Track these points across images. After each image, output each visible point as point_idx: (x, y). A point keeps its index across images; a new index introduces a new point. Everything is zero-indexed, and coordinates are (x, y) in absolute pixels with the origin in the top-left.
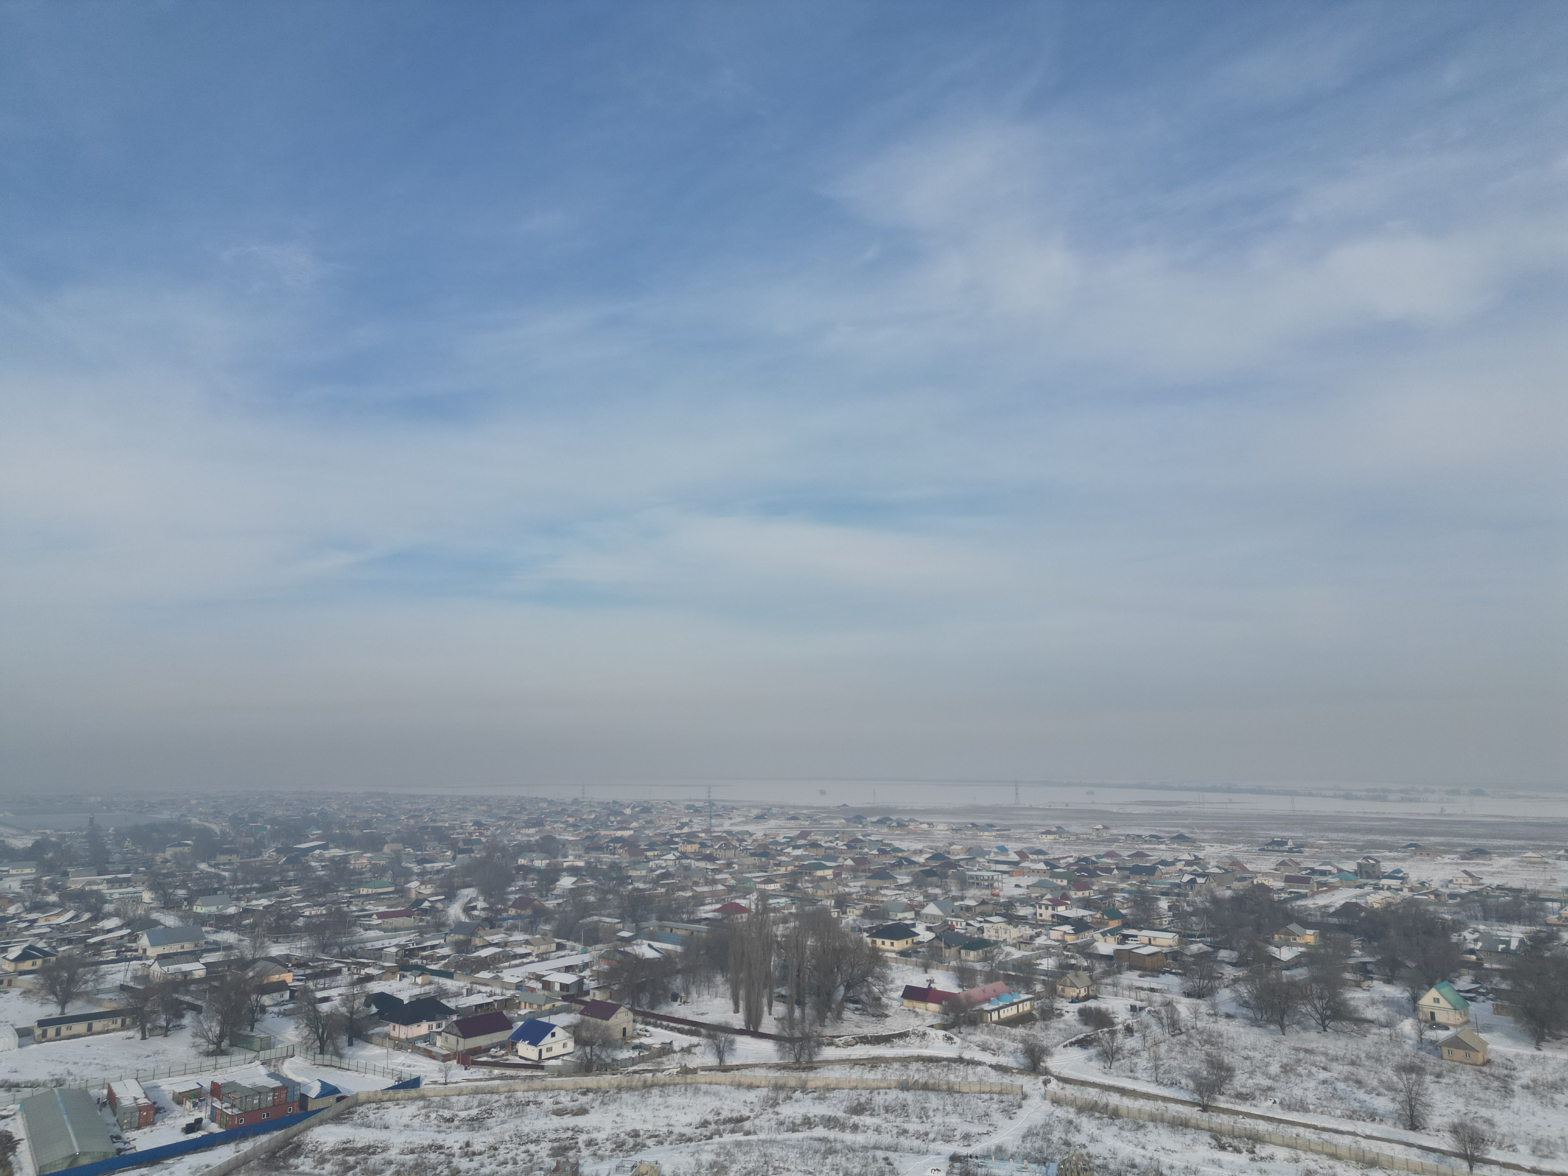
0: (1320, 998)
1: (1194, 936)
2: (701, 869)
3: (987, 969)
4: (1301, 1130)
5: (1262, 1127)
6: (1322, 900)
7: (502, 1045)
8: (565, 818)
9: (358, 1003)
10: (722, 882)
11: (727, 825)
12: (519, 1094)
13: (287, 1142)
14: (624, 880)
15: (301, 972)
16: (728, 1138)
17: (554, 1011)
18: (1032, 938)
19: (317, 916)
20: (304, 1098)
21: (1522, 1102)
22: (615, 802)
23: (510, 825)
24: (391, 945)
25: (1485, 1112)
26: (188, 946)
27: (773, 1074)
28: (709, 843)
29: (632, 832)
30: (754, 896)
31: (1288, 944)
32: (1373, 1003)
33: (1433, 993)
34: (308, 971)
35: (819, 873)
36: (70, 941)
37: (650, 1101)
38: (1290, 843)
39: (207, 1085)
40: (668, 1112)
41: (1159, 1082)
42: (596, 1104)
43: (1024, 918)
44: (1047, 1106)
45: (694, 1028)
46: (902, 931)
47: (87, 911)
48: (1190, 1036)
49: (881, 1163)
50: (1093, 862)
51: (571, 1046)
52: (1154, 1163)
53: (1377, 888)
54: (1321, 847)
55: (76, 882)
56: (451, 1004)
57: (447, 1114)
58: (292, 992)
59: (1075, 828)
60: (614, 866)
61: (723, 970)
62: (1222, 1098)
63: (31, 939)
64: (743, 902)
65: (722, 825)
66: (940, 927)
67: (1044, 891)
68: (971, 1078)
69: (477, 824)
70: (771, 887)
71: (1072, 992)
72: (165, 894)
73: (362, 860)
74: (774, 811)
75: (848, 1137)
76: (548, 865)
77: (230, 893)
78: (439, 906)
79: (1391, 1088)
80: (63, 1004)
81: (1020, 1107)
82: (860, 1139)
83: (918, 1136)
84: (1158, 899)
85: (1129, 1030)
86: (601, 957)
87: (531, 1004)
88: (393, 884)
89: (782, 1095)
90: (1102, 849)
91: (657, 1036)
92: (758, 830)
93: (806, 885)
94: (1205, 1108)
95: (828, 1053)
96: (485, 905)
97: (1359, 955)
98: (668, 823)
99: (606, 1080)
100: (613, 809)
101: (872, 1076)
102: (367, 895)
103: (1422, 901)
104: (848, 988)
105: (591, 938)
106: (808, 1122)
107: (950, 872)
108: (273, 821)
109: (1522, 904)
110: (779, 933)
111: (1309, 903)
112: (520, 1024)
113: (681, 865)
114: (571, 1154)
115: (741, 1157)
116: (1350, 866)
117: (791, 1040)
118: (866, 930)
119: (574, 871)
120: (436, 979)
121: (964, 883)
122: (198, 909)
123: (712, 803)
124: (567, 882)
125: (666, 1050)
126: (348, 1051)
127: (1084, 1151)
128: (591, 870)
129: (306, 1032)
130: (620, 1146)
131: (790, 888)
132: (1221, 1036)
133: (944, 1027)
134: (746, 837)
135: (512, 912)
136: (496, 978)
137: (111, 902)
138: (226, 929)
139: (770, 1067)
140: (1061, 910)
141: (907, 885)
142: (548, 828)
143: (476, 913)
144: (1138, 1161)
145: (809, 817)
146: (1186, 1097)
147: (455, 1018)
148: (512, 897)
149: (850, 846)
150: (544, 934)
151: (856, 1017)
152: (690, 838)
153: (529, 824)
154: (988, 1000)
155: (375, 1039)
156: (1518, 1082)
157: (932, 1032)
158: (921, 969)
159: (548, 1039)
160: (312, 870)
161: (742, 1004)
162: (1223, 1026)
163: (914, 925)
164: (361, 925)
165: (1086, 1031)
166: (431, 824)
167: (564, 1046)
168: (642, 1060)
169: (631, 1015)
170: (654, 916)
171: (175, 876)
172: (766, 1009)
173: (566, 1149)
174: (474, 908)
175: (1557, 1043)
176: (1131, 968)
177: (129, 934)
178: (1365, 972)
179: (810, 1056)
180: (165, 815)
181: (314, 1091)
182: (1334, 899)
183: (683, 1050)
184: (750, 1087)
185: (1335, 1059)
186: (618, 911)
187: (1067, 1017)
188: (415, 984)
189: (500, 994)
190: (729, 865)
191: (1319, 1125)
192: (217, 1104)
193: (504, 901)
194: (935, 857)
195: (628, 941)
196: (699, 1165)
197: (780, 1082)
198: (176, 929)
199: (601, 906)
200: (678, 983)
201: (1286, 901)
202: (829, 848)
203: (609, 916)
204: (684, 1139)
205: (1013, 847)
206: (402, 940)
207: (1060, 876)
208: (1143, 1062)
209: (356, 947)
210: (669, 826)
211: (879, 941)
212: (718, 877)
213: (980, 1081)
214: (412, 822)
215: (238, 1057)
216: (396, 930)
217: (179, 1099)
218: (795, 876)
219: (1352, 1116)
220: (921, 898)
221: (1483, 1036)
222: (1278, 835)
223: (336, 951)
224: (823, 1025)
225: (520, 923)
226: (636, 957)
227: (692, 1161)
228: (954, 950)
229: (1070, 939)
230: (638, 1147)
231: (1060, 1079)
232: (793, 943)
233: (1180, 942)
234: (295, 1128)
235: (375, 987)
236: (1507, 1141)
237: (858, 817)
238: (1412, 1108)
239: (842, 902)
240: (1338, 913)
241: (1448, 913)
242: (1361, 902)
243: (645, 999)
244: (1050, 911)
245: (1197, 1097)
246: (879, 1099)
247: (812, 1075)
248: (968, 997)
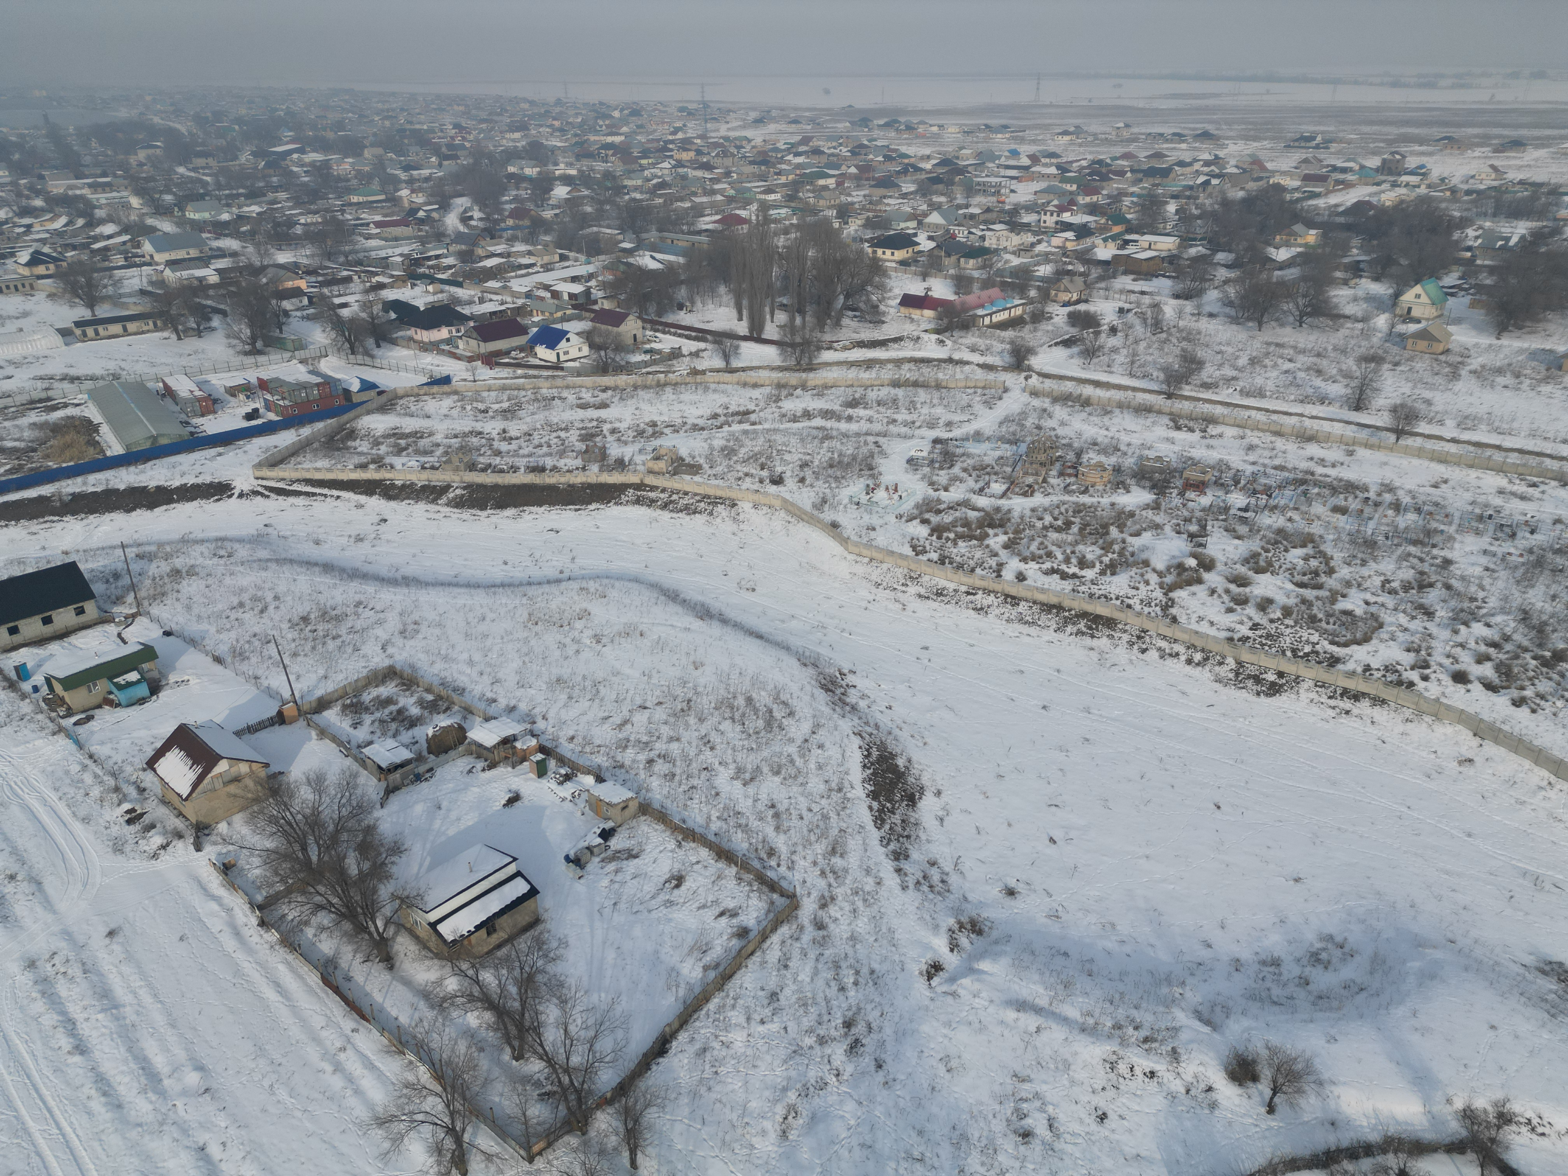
0: (1304, 296)
1: (1195, 240)
2: (698, 179)
3: (984, 276)
4: (1253, 413)
5: (1219, 410)
6: (1333, 200)
7: (521, 349)
8: (550, 122)
9: (377, 309)
10: (721, 192)
11: (723, 130)
12: (544, 391)
13: (341, 428)
14: (620, 190)
15: (313, 279)
16: (736, 427)
17: (566, 319)
18: (1033, 245)
19: (312, 224)
20: (347, 392)
21: (1466, 385)
22: (601, 103)
23: (492, 129)
24: (396, 253)
25: (1427, 394)
26: (194, 253)
27: (776, 375)
28: (705, 150)
29: (622, 138)
30: (754, 207)
31: (1288, 245)
32: (1355, 299)
33: (1418, 289)
34: (320, 279)
35: (822, 182)
36: (74, 247)
37: (664, 397)
38: (1319, 139)
39: (254, 381)
40: (682, 406)
41: (1131, 375)
42: (616, 400)
43: (1028, 225)
44: (1025, 398)
45: (701, 334)
46: (904, 241)
47: (80, 216)
48: (1170, 334)
49: (872, 446)
50: (1108, 165)
51: (586, 350)
52: (1114, 442)
53: (1395, 185)
54: (1349, 142)
55: (58, 186)
56: (466, 311)
57: (481, 406)
58: (310, 299)
59: (1095, 127)
60: (607, 175)
61: (726, 280)
62: (1188, 387)
63: (35, 244)
64: (743, 213)
65: (718, 130)
66: (942, 236)
67: (1052, 196)
68: (959, 376)
69: (456, 126)
70: (772, 197)
71: (1065, 297)
72: (153, 200)
73: (345, 166)
74: (774, 113)
75: (843, 426)
76: (539, 173)
77: (219, 199)
78: (435, 215)
79: (1348, 375)
80: (91, 305)
81: (1000, 398)
82: (854, 427)
83: (906, 424)
84: (1167, 203)
85: (1113, 330)
86: (605, 268)
87: (543, 312)
88: (383, 192)
89: (784, 392)
90: (1119, 150)
91: (666, 342)
92: (757, 136)
93: (807, 195)
94: (1170, 396)
95: (827, 356)
96: (481, 215)
97: (1355, 254)
98: (660, 127)
99: (622, 380)
100: (600, 111)
101: (866, 376)
102: (359, 203)
103: (1436, 198)
104: (847, 297)
105: (593, 248)
106: (807, 415)
107: (957, 179)
108: (239, 121)
109: (1539, 199)
110: (780, 244)
111: (1321, 202)
112: (535, 330)
113: (678, 174)
114: (598, 439)
115: (748, 442)
116: (1374, 162)
117: (793, 345)
118: (867, 241)
119: (567, 180)
120: (447, 288)
121: (971, 190)
122: (191, 215)
123: (706, 105)
124: (561, 192)
125: (676, 354)
126: (377, 352)
127: (1053, 433)
128: (584, 179)
129: (333, 335)
130: (641, 433)
131: (791, 198)
132: (1199, 333)
133: (937, 331)
134: (744, 143)
135: (510, 222)
136: (505, 287)
137: (100, 207)
138: (226, 235)
139: (773, 369)
140: (1066, 217)
141: (911, 193)
142: (533, 132)
143: (473, 223)
144: (1100, 440)
145: (812, 121)
146: (1155, 387)
147: (472, 324)
148: (507, 207)
149: (854, 153)
150: (546, 245)
151: (854, 324)
152: (685, 144)
153: (513, 128)
154: (982, 306)
155: (399, 341)
156: (1468, 368)
157: (925, 336)
158: (920, 278)
159: (563, 344)
160: (296, 176)
161: (745, 313)
162: (1204, 324)
163: (915, 235)
164: (360, 234)
165: (1073, 331)
166: (408, 127)
167: (580, 350)
168: (654, 362)
169: (640, 323)
170: (654, 227)
171: (155, 180)
172: (768, 317)
173: (593, 436)
174: (471, 218)
175: (1518, 333)
176: (1126, 273)
177: (130, 240)
178: (1356, 270)
179: (810, 359)
180: (123, 113)
181: (355, 386)
182: (1348, 197)
183: (691, 354)
184: (755, 386)
185: (1303, 352)
186: (618, 222)
187: (1056, 319)
188: (427, 292)
189: (511, 302)
190: (728, 174)
191: (1271, 408)
192: (269, 397)
193: (500, 211)
194: (943, 163)
195: (630, 252)
196: (712, 448)
197: (783, 382)
198: (175, 235)
199: (599, 217)
200: (682, 293)
201: (1298, 200)
202: (833, 155)
203: (609, 227)
204: (696, 428)
205: (1026, 149)
206: (406, 250)
207: (1070, 181)
208: (1121, 358)
209: (361, 255)
210: (662, 132)
211: (880, 251)
212: (716, 187)
213: (967, 378)
214: (387, 123)
215: (275, 356)
216: (396, 239)
217: (232, 391)
218: (796, 186)
219: (1304, 400)
220: (924, 207)
221: (1451, 328)
222: (1307, 129)
223: (342, 259)
224: (822, 331)
225: (519, 234)
226: (639, 268)
227: (706, 446)
228: (953, 258)
229: (1070, 246)
230: (657, 434)
231: (1040, 374)
232: (794, 255)
233: (1180, 246)
234: (345, 417)
235: (390, 295)
236: (1438, 417)
237: (864, 120)
238: (1362, 392)
239: (845, 212)
240: (1348, 212)
241: (1460, 210)
242: (1374, 200)
243: (652, 308)
244: (1055, 218)
245: (1164, 387)
246: (872, 395)
247: (811, 375)
248: (963, 304)
